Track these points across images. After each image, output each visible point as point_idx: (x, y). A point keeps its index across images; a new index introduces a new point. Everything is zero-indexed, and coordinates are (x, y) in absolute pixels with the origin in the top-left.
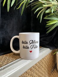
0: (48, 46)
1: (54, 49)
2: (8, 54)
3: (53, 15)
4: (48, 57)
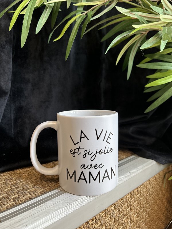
0: (149, 153)
1: (170, 162)
3: (169, 54)
4: (149, 187)
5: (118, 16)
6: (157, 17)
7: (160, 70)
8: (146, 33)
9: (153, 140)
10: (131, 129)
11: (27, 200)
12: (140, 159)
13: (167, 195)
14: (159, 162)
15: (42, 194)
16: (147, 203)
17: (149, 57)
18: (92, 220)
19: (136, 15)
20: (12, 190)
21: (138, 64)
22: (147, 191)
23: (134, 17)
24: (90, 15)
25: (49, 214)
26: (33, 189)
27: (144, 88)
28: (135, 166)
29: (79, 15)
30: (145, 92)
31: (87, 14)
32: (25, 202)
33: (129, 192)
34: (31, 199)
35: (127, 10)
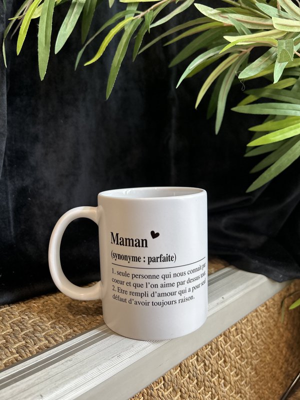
0: (256, 263)
1: (291, 279)
2: (36, 304)
3: (289, 89)
4: (256, 322)
5: (199, 21)
6: (268, 23)
7: (274, 117)
8: (248, 51)
9: (262, 239)
10: (224, 221)
11: (41, 351)
12: (241, 273)
13: (287, 335)
14: (273, 278)
15: (67, 339)
16: (253, 350)
17: (253, 94)
18: (158, 383)
19: (230, 19)
20: (14, 334)
21: (235, 105)
22: (253, 330)
23: (228, 22)
24: (149, 19)
25: (81, 374)
26: (52, 331)
27: (244, 149)
28: (232, 286)
29: (129, 18)
30: (247, 155)
31: (143, 17)
32: (38, 353)
33: (221, 331)
34: (48, 348)
35: (215, 11)
